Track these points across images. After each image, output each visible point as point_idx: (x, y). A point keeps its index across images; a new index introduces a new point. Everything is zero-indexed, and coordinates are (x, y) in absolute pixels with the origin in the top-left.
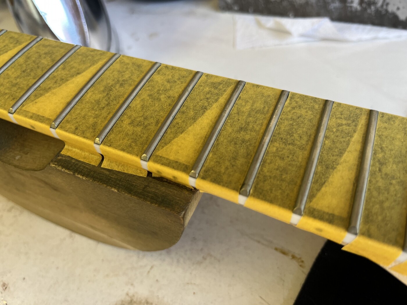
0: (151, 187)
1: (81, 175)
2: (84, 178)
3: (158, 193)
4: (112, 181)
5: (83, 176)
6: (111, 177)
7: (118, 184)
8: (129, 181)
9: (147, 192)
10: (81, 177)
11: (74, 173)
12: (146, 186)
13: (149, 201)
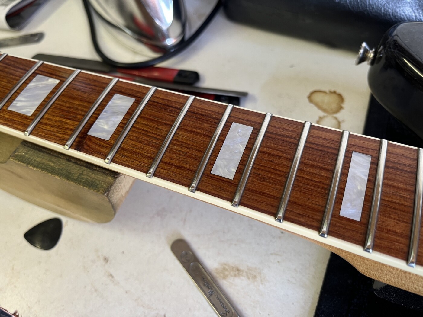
0: (85, 175)
1: (33, 167)
2: (35, 169)
3: (89, 179)
4: (56, 170)
5: (34, 167)
6: (55, 168)
7: (60, 173)
8: (68, 170)
9: (81, 178)
10: (32, 168)
11: (27, 165)
12: (80, 174)
13: (82, 185)
